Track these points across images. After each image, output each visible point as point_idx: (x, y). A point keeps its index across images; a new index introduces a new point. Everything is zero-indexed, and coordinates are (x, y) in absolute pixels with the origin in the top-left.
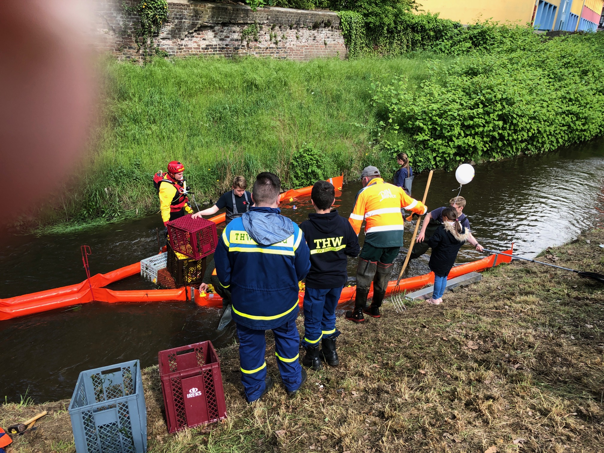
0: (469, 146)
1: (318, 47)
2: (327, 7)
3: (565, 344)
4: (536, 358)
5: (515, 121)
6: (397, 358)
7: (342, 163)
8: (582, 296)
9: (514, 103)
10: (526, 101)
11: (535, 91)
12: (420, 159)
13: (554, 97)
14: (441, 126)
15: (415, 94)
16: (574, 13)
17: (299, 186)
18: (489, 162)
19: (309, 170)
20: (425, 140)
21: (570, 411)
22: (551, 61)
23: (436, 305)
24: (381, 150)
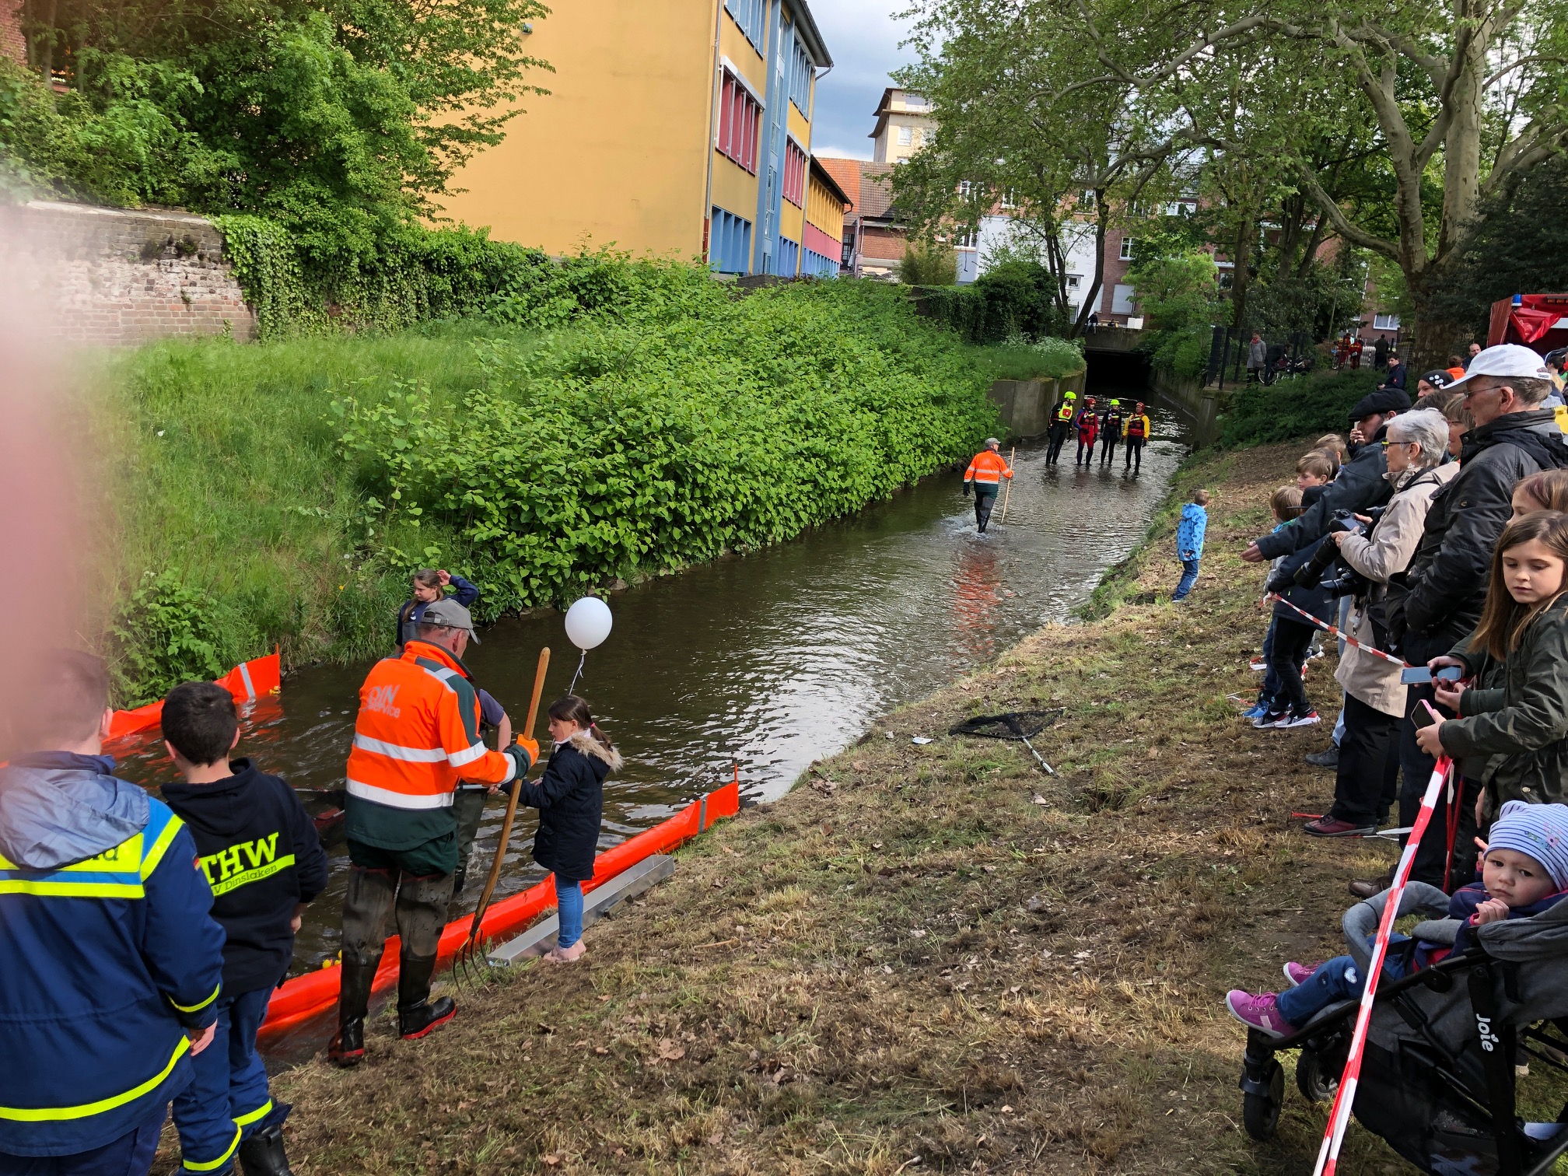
0: (607, 544)
1: (164, 308)
2: (178, 204)
3: (874, 991)
4: (819, 1044)
5: (701, 479)
6: (480, 1140)
7: (273, 616)
8: (895, 865)
9: (693, 437)
10: (717, 430)
11: (734, 408)
12: (488, 587)
13: (775, 420)
14: (530, 500)
15: (453, 424)
16: (790, 238)
17: (142, 698)
18: (657, 578)
19: (173, 649)
20: (495, 539)
21: (906, 1157)
22: (757, 342)
23: (569, 964)
24: (381, 573)
